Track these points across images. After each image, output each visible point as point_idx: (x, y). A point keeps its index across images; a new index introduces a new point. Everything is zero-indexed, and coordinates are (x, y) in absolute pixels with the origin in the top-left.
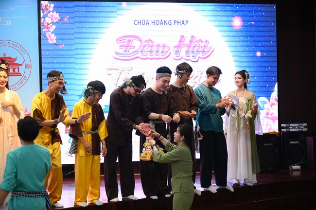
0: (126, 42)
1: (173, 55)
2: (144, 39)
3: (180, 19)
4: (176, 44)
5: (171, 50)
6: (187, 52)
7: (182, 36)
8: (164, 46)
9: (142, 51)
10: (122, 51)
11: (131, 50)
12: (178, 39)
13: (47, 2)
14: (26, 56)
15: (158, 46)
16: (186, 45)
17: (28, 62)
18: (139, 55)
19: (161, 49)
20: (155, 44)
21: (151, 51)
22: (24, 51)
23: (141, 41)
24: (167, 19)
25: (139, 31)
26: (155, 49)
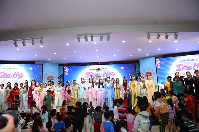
0: (179, 66)
1: (193, 68)
2: (184, 65)
3: (194, 59)
4: (194, 65)
5: (192, 67)
6: (197, 67)
7: (195, 63)
8: (190, 66)
9: (183, 68)
10: (178, 68)
11: (180, 68)
12: (194, 64)
13: (157, 59)
14: (153, 71)
15: (188, 66)
16: (196, 65)
17: (154, 73)
18: (183, 69)
19: (189, 67)
20: (187, 65)
21: (186, 68)
22: (153, 70)
23: (183, 65)
24: (190, 59)
25: (182, 63)
26: (187, 67)
